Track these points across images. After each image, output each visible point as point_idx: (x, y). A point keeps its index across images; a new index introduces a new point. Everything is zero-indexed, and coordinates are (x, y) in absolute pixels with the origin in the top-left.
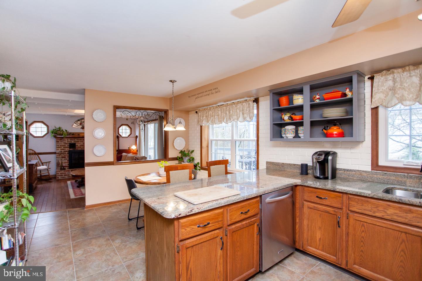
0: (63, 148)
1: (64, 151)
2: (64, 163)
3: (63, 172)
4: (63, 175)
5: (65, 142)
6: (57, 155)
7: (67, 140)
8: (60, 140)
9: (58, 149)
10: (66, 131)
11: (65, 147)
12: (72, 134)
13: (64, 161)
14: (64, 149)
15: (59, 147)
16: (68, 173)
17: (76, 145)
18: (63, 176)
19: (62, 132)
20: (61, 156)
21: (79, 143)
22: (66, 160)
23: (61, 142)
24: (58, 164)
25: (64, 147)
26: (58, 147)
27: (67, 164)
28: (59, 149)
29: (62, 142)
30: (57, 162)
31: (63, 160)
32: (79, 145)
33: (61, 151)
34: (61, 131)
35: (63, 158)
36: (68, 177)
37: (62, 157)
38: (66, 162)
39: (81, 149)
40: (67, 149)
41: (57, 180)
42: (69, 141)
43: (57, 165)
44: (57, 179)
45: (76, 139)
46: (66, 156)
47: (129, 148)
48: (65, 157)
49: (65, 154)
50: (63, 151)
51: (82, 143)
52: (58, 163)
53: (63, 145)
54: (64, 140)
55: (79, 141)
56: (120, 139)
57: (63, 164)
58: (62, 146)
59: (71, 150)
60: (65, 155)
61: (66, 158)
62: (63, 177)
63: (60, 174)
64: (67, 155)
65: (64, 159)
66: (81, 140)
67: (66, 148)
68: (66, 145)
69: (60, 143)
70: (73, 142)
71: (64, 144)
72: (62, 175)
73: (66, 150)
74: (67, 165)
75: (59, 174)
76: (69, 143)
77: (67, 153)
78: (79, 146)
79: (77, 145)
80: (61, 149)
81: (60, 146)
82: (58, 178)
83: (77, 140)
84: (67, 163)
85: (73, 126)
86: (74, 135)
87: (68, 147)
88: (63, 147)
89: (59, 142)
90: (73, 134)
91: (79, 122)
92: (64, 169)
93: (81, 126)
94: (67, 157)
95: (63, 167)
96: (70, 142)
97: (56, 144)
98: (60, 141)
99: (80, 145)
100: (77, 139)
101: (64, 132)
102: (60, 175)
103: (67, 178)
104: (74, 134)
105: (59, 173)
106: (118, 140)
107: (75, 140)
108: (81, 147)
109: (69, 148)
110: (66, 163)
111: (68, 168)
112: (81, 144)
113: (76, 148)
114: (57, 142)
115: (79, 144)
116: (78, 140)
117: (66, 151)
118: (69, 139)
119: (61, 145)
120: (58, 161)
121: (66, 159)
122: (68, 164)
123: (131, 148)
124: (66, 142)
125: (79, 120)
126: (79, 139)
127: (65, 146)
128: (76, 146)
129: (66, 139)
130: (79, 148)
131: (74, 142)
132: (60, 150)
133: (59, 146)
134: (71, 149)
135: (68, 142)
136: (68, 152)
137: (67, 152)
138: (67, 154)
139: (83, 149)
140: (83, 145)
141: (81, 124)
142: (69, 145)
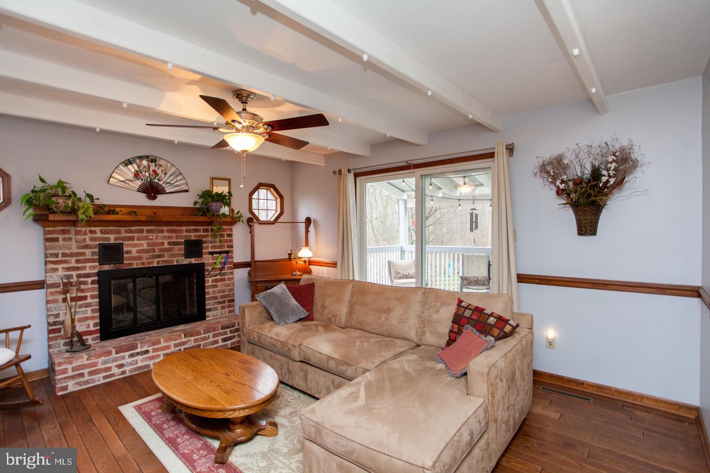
0: (73, 264)
1: (79, 276)
2: (80, 320)
3: (83, 359)
4: (86, 371)
5: (85, 240)
6: (52, 294)
7: (91, 232)
8: (63, 232)
9: (56, 270)
10: (90, 196)
11: (81, 258)
12: (107, 209)
13: (79, 312)
14: (78, 268)
15: (60, 258)
16: (105, 362)
17: (125, 249)
18: (86, 378)
19: (70, 203)
20: (68, 295)
21: (136, 242)
22: (89, 309)
23: (64, 239)
24: (54, 329)
25: (77, 261)
26: (50, 260)
27: (91, 323)
28: (60, 266)
29: (70, 239)
30: (51, 320)
32: (134, 250)
33: (69, 277)
34: (70, 196)
36: (105, 377)
37: (72, 299)
38: (89, 314)
39: (143, 263)
40: (93, 268)
41: (63, 396)
42: (99, 235)
43: (50, 332)
44: (60, 393)
45: (123, 229)
46: (89, 294)
48: (85, 298)
49: (83, 287)
50: (74, 273)
51: (143, 242)
52: (55, 323)
53: (75, 250)
54: (77, 233)
55: (136, 235)
56: (258, 228)
57: (77, 324)
58: (72, 255)
59: (104, 271)
60: (83, 291)
61: (89, 300)
62: (87, 382)
63: (74, 369)
64: (93, 289)
65: (82, 306)
66: (142, 231)
67: (89, 265)
68: (88, 252)
69: (61, 242)
70: (112, 241)
71: (78, 248)
72: (82, 375)
73: (88, 271)
74: (92, 328)
75: (70, 373)
76: (97, 243)
77: (93, 283)
78: (135, 254)
79: (128, 252)
80: (69, 269)
81: (64, 255)
82: (66, 388)
83: (126, 232)
84: (93, 318)
85: (112, 182)
86: (118, 213)
87: (93, 261)
88: (73, 260)
89: (57, 240)
90: (111, 210)
91: (132, 168)
92: (85, 346)
93: (139, 183)
94: (92, 297)
95: (80, 335)
96: (103, 239)
97: (46, 249)
98: (61, 237)
99: (138, 252)
100: (127, 229)
101: (80, 199)
102: (73, 377)
103: (102, 381)
104: (118, 210)
105: (69, 367)
106: (252, 234)
107: (119, 232)
108: (140, 258)
109: (97, 264)
110: (87, 319)
112: (142, 245)
113: (125, 262)
114: (47, 240)
115: (135, 246)
116: (131, 232)
117: (88, 275)
118: (98, 229)
119: (68, 252)
120: (57, 315)
121: (88, 305)
122: (95, 325)
123: (296, 254)
124: (88, 242)
125: (128, 163)
126: (133, 228)
127: (83, 254)
128: (125, 255)
129: (88, 229)
130: (135, 262)
131: (116, 239)
132: (61, 273)
133: (57, 255)
134: (106, 267)
135: (92, 239)
136: (96, 278)
137: (90, 280)
138: (90, 286)
139: (150, 263)
140: (147, 251)
141: (137, 175)
142: (97, 250)
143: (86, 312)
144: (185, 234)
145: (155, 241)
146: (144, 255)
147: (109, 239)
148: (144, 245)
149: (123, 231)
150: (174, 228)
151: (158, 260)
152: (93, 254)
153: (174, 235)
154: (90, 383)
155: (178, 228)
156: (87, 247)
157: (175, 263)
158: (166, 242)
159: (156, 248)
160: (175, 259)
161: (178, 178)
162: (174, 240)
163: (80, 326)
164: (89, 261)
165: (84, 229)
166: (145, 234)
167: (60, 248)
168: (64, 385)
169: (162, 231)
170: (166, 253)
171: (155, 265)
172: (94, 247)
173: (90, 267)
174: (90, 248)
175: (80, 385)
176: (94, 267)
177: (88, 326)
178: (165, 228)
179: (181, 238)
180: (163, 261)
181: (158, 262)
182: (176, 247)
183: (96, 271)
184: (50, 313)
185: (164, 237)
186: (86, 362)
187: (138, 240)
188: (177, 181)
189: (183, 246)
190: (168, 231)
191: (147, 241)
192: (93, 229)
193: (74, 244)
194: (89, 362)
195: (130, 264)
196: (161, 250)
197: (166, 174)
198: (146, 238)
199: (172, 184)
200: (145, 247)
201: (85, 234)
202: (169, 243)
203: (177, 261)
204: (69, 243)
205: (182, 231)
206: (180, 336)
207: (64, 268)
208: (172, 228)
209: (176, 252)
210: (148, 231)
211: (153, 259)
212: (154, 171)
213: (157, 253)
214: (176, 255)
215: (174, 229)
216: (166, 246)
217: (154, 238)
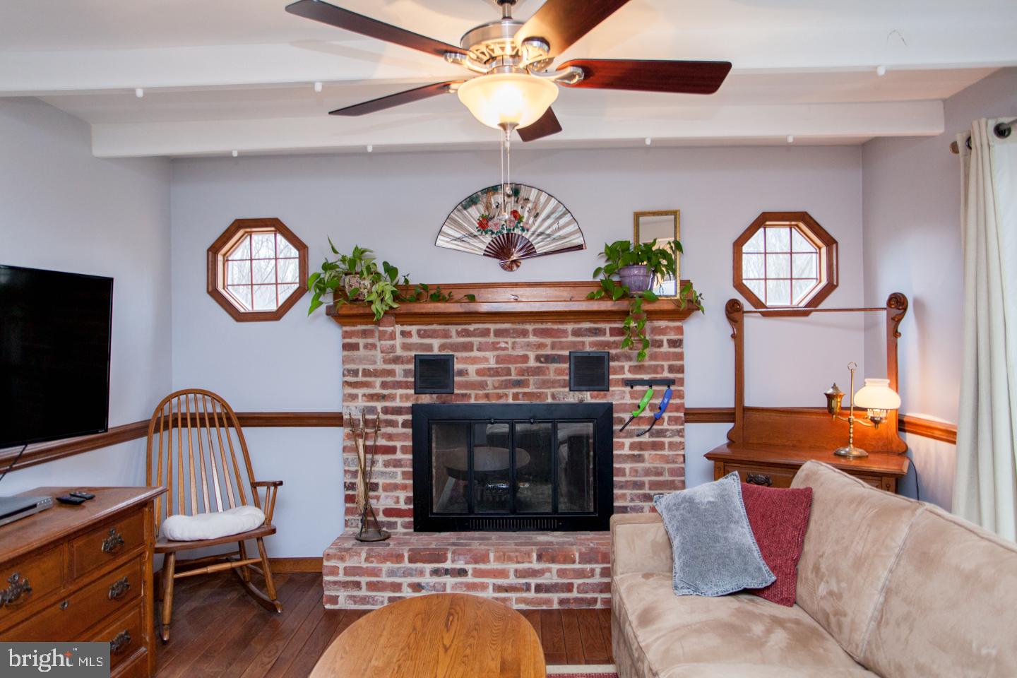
0: (378, 390)
1: (386, 411)
2: (384, 488)
4: (364, 580)
5: (393, 347)
6: (348, 436)
7: (403, 333)
8: (365, 334)
9: (353, 397)
10: (392, 271)
11: (389, 379)
12: (430, 293)
13: (383, 473)
14: (384, 397)
15: (360, 378)
16: (392, 573)
17: (457, 366)
18: (364, 592)
20: (361, 442)
21: (475, 353)
22: (399, 470)
23: (366, 346)
24: (351, 495)
25: (384, 385)
26: (352, 380)
27: (402, 495)
28: (360, 392)
29: (374, 346)
30: (348, 479)
31: (379, 467)
32: (472, 369)
33: (370, 410)
34: (364, 274)
35: (380, 458)
37: (367, 449)
38: (399, 480)
39: (487, 396)
40: (404, 398)
41: (331, 612)
42: (415, 339)
43: (347, 499)
44: (328, 606)
45: (453, 329)
46: (398, 444)
47: (830, 397)
48: (392, 450)
49: (390, 430)
50: (379, 405)
51: (489, 354)
52: (352, 487)
53: (380, 366)
54: (382, 336)
55: (476, 340)
56: (752, 323)
57: (382, 494)
58: (376, 373)
59: (422, 406)
60: (390, 437)
61: (399, 455)
62: (363, 600)
63: (348, 571)
64: (405, 437)
65: (387, 464)
66: (486, 333)
67: (399, 392)
68: (398, 368)
69: (362, 352)
70: (436, 352)
71: (386, 361)
72: (357, 585)
73: (397, 403)
74: (402, 505)
75: (341, 577)
76: (413, 353)
77: (404, 425)
78: (472, 377)
79: (461, 373)
80: (372, 397)
81: (367, 373)
82: (334, 600)
83: (459, 334)
84: (404, 487)
85: (442, 241)
86: (445, 300)
87: (406, 385)
88: (378, 381)
89: (355, 346)
91: (475, 212)
92: (380, 535)
93: (488, 239)
94: (404, 450)
95: (373, 513)
96: (423, 347)
97: (345, 361)
98: (362, 342)
99: (479, 372)
100: (460, 328)
101: (378, 278)
102: (345, 585)
104: (445, 293)
105: (341, 565)
106: (738, 338)
107: (446, 335)
108: (482, 385)
109: (412, 391)
110: (395, 487)
111: (405, 526)
112: (486, 360)
113: (456, 391)
114: (346, 347)
115: (474, 361)
116: (467, 333)
117: (398, 411)
118: (414, 329)
119: (371, 368)
120: (355, 474)
121: (397, 464)
122: (407, 501)
123: (848, 396)
124: (399, 352)
125: (472, 201)
126: (472, 327)
127: (391, 373)
128: (457, 379)
129: (398, 328)
130: (473, 393)
131: (442, 347)
132: (361, 403)
133: (355, 373)
134: (426, 399)
135: (406, 347)
136: (409, 417)
137: (400, 419)
138: (400, 430)
139: (499, 397)
140: (496, 372)
141: (483, 224)
142: (411, 366)
143: (394, 475)
144: (571, 339)
145: (510, 352)
146: (490, 380)
147: (430, 347)
148: (491, 361)
149: (454, 334)
150: (549, 326)
151: (515, 390)
152: (406, 373)
153: (548, 341)
154: (368, 603)
155: (556, 327)
156: (397, 360)
157: (550, 400)
158: (532, 355)
159: (512, 367)
160: (549, 391)
161: (562, 222)
162: (548, 352)
163: (387, 497)
164: (399, 385)
165: (390, 329)
166: (492, 339)
167: (361, 360)
168: (333, 593)
169: (524, 333)
170: (532, 379)
171: (510, 401)
172: (408, 362)
173: (401, 396)
174: (402, 363)
175: (355, 603)
176: (407, 397)
177: (397, 502)
178: (530, 327)
179: (562, 349)
180: (525, 394)
181: (516, 396)
182: (553, 366)
183: (409, 404)
184: (347, 468)
185: (528, 345)
186: (365, 565)
187: (479, 350)
188: (559, 229)
189: (567, 365)
190: (537, 333)
191: (496, 353)
192: (407, 328)
193: (379, 355)
194: (369, 565)
195: (464, 395)
196: (522, 372)
197: (537, 216)
198: (494, 347)
199: (549, 236)
200: (492, 364)
201: (392, 337)
202: (538, 358)
203: (553, 397)
204: (373, 352)
205: (564, 332)
206: (529, 555)
207: (364, 395)
208: (544, 326)
209: (552, 376)
210: (499, 333)
211: (506, 387)
212: (514, 213)
213: (514, 377)
214: (553, 384)
215: (548, 329)
216: (532, 363)
217: (510, 346)
